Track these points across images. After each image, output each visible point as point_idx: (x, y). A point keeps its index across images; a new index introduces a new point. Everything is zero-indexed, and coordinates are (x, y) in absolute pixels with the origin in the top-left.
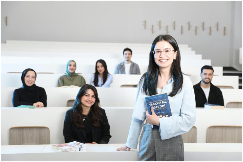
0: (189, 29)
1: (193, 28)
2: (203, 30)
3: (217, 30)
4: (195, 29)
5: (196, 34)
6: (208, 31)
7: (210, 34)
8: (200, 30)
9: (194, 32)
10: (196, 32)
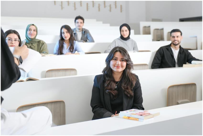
0: (93, 6)
1: (96, 6)
2: (105, 7)
3: (116, 7)
4: (98, 6)
5: (99, 10)
6: (109, 8)
7: (110, 11)
8: (102, 7)
9: (98, 9)
10: (99, 9)
